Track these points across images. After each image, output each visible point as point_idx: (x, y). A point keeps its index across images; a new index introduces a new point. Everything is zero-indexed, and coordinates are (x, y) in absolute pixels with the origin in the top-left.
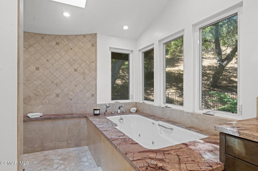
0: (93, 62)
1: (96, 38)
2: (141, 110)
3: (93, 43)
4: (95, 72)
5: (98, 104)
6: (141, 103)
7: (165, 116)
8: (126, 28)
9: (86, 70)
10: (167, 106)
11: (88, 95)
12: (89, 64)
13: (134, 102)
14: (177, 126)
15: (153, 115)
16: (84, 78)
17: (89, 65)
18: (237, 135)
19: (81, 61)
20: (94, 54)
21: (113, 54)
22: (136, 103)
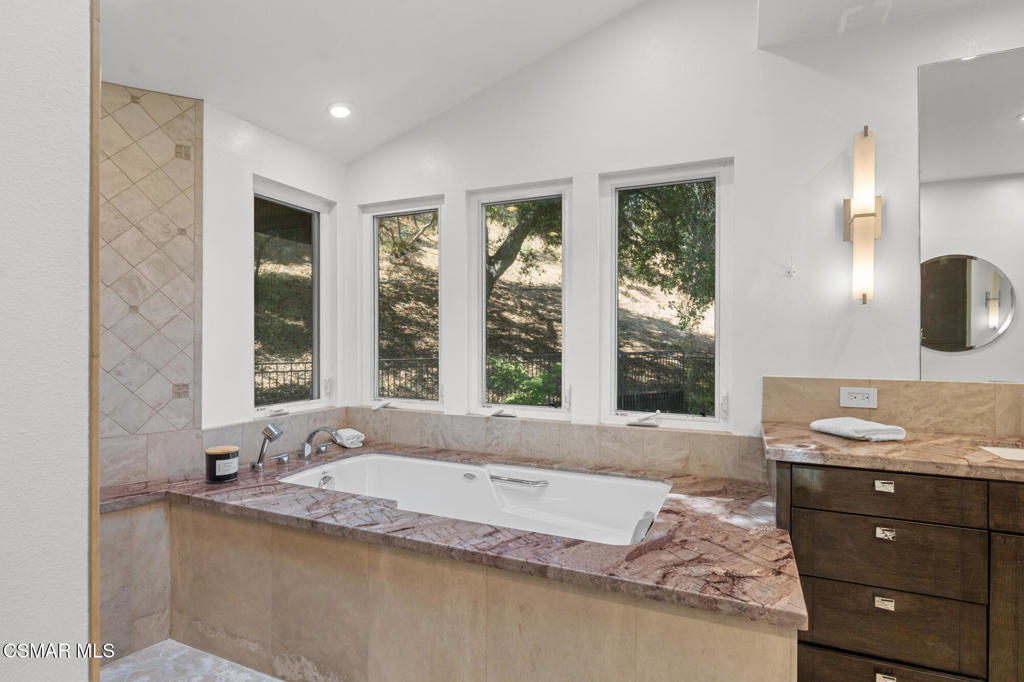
0: (182, 232)
1: (199, 119)
2: (376, 434)
3: (185, 143)
4: (192, 279)
5: (208, 431)
6: (375, 411)
7: (497, 445)
8: (340, 112)
9: (142, 266)
10: (502, 411)
11: (157, 388)
12: (162, 238)
13: (341, 409)
14: (560, 469)
15: (442, 445)
16: (134, 309)
17: (160, 246)
18: (819, 461)
19: (116, 218)
20: (190, 193)
21: (261, 204)
22: (347, 410)
